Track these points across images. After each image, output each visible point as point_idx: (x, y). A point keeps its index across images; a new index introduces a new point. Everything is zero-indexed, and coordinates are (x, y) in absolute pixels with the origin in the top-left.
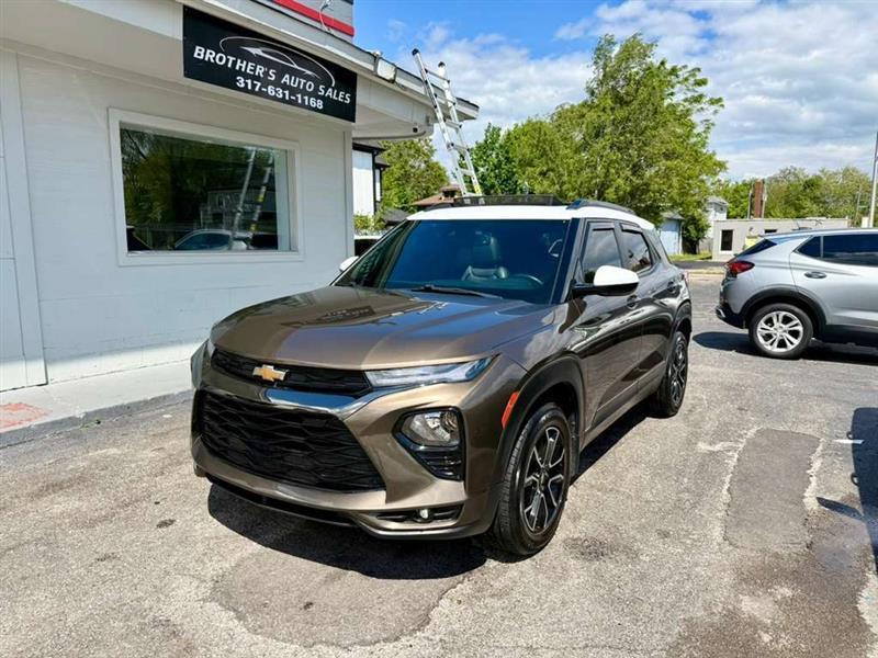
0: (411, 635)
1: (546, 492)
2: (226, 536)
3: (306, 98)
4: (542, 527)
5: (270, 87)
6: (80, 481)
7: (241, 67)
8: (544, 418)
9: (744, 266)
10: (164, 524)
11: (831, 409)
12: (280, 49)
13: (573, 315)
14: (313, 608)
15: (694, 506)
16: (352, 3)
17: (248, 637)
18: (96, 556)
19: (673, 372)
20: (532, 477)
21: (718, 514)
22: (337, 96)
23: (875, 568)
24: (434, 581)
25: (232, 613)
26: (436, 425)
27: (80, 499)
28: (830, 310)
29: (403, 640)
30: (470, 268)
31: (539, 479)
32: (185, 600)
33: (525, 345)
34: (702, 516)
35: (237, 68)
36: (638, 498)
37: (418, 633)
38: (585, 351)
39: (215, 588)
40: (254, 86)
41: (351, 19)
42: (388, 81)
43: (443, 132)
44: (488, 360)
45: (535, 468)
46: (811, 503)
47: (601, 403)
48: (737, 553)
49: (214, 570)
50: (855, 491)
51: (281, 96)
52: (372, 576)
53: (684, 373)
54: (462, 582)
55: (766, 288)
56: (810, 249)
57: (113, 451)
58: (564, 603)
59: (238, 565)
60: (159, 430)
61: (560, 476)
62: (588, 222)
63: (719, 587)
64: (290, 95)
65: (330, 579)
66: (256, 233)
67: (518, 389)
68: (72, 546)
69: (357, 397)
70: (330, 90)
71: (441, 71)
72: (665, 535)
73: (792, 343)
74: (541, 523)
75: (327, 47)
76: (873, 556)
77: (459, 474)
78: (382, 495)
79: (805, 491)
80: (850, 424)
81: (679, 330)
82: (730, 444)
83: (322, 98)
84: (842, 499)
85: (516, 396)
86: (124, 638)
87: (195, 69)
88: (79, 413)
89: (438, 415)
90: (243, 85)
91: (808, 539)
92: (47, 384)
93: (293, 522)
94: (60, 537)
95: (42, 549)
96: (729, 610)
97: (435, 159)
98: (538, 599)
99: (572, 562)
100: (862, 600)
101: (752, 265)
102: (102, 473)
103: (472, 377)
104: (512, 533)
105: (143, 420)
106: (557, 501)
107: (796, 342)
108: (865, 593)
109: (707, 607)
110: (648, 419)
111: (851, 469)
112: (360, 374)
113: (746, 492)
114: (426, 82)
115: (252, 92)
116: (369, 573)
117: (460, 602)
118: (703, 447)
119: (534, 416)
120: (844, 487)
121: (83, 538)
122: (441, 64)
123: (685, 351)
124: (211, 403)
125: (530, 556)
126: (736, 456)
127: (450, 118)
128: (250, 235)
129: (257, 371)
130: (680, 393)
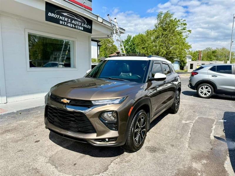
0: (103, 173)
1: (141, 134)
2: (54, 145)
3: (79, 27)
4: (139, 143)
5: (69, 24)
6: (15, 129)
7: (61, 18)
8: (140, 114)
9: (195, 73)
10: (37, 142)
11: (218, 112)
12: (72, 14)
13: (149, 86)
14: (76, 165)
15: (181, 138)
16: (91, 2)
17: (58, 173)
18: (17, 150)
19: (176, 101)
20: (137, 130)
21: (187, 140)
22: (87, 26)
23: (229, 155)
24: (110, 158)
25: (54, 166)
26: (111, 115)
27: (14, 135)
28: (218, 85)
29: (100, 174)
30: (122, 73)
31: (139, 130)
32: (41, 163)
33: (136, 94)
34: (183, 141)
35: (60, 18)
36: (166, 136)
37: (105, 172)
38: (152, 96)
39: (49, 159)
40: (64, 23)
41: (91, 6)
42: (101, 23)
43: (116, 36)
44: (125, 98)
45: (137, 127)
46: (212, 137)
47: (156, 110)
48: (192, 151)
49: (50, 154)
50: (224, 134)
51: (72, 26)
52: (93, 156)
53: (179, 102)
54: (117, 158)
55: (201, 79)
56: (213, 69)
57: (24, 121)
58: (145, 164)
59: (56, 153)
60: (37, 116)
61: (145, 129)
62: (153, 61)
63: (187, 160)
64: (74, 26)
65: (82, 157)
66: (65, 63)
67: (133, 106)
68: (11, 147)
69: (89, 108)
70: (85, 25)
71: (115, 20)
72: (173, 146)
73: (208, 94)
74: (139, 142)
75: (84, 13)
76: (228, 152)
77: (117, 129)
78: (96, 134)
79: (210, 134)
80: (223, 116)
81: (178, 90)
82: (191, 121)
83: (83, 27)
84: (221, 136)
85: (132, 108)
86: (24, 173)
87: (48, 19)
88: (15, 111)
89: (111, 113)
90: (61, 23)
91: (211, 147)
92: (7, 103)
93: (72, 141)
94: (8, 145)
95: (3, 148)
96: (189, 167)
97: (114, 44)
98: (138, 163)
99: (148, 153)
100: (225, 164)
101: (198, 73)
102: (21, 127)
103: (121, 102)
104: (131, 145)
105: (33, 113)
106: (144, 136)
107: (209, 94)
108: (226, 162)
109: (184, 166)
110: (169, 114)
111: (223, 128)
112: (90, 101)
113: (195, 134)
114: (111, 23)
115: (64, 25)
116: (92, 156)
117: (116, 164)
118: (184, 122)
119: (138, 113)
120: (221, 133)
121: (14, 145)
122: (115, 19)
123: (179, 96)
124: (50, 109)
125: (136, 151)
126: (192, 124)
127: (117, 33)
128: (63, 63)
129: (62, 100)
130: (178, 107)
